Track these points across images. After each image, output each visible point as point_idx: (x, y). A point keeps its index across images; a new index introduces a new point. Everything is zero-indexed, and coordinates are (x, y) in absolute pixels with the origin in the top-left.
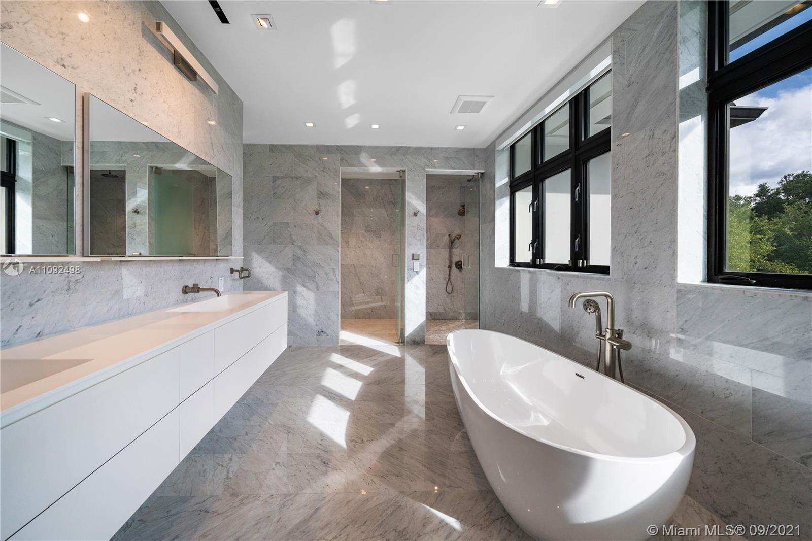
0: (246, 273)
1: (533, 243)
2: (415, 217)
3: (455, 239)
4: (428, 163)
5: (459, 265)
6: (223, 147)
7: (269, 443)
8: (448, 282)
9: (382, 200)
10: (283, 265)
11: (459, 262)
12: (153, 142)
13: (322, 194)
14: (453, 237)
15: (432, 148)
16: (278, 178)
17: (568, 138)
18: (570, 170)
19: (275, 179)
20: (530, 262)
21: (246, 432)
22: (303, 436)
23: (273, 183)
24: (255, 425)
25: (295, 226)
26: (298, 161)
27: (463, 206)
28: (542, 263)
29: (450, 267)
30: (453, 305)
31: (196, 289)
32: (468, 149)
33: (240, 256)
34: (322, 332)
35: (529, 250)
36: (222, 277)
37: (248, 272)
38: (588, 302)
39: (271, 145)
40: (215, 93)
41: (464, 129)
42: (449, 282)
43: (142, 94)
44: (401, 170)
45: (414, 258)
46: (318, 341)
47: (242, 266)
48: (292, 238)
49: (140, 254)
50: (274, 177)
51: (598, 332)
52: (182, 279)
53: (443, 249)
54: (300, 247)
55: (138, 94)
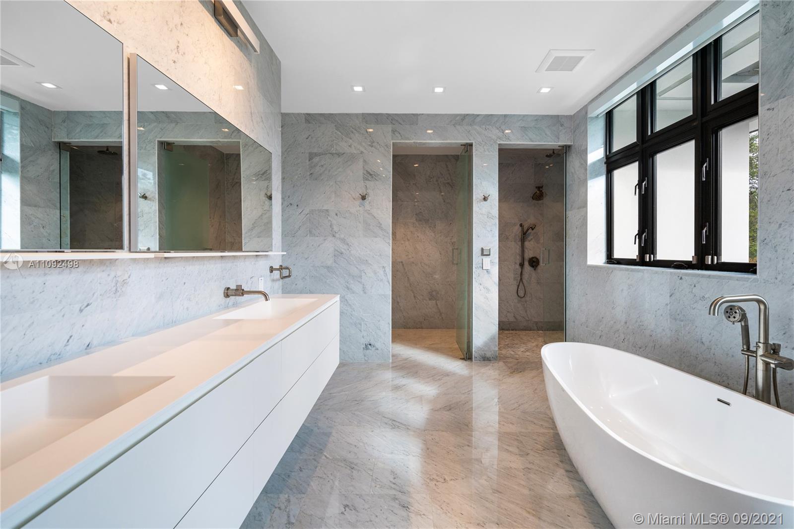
0: (285, 273)
1: (640, 234)
2: (485, 202)
3: (528, 230)
4: (500, 134)
5: (534, 263)
6: (261, 118)
7: (331, 481)
8: (519, 285)
9: (437, 181)
10: (322, 263)
11: (533, 258)
12: (163, 112)
13: (371, 175)
14: (526, 227)
15: (505, 116)
16: (316, 155)
17: (691, 102)
18: (693, 143)
19: (311, 156)
20: (635, 258)
21: (301, 468)
22: (371, 473)
23: (309, 161)
24: (309, 459)
25: (336, 214)
26: (340, 133)
27: (539, 188)
28: (652, 259)
29: (522, 265)
30: (526, 312)
31: (239, 291)
32: (552, 117)
33: (279, 252)
34: (370, 345)
35: (635, 243)
36: (262, 277)
37: (288, 270)
38: (731, 309)
39: (307, 114)
40: (255, 51)
41: (550, 91)
42: (521, 284)
43: (184, 53)
44: (467, 144)
45: (484, 253)
46: (365, 356)
47: (281, 264)
48: (333, 229)
49: (149, 249)
50: (310, 154)
51: (745, 347)
52: (223, 279)
53: (513, 242)
54: (343, 241)
55: (180, 54)
